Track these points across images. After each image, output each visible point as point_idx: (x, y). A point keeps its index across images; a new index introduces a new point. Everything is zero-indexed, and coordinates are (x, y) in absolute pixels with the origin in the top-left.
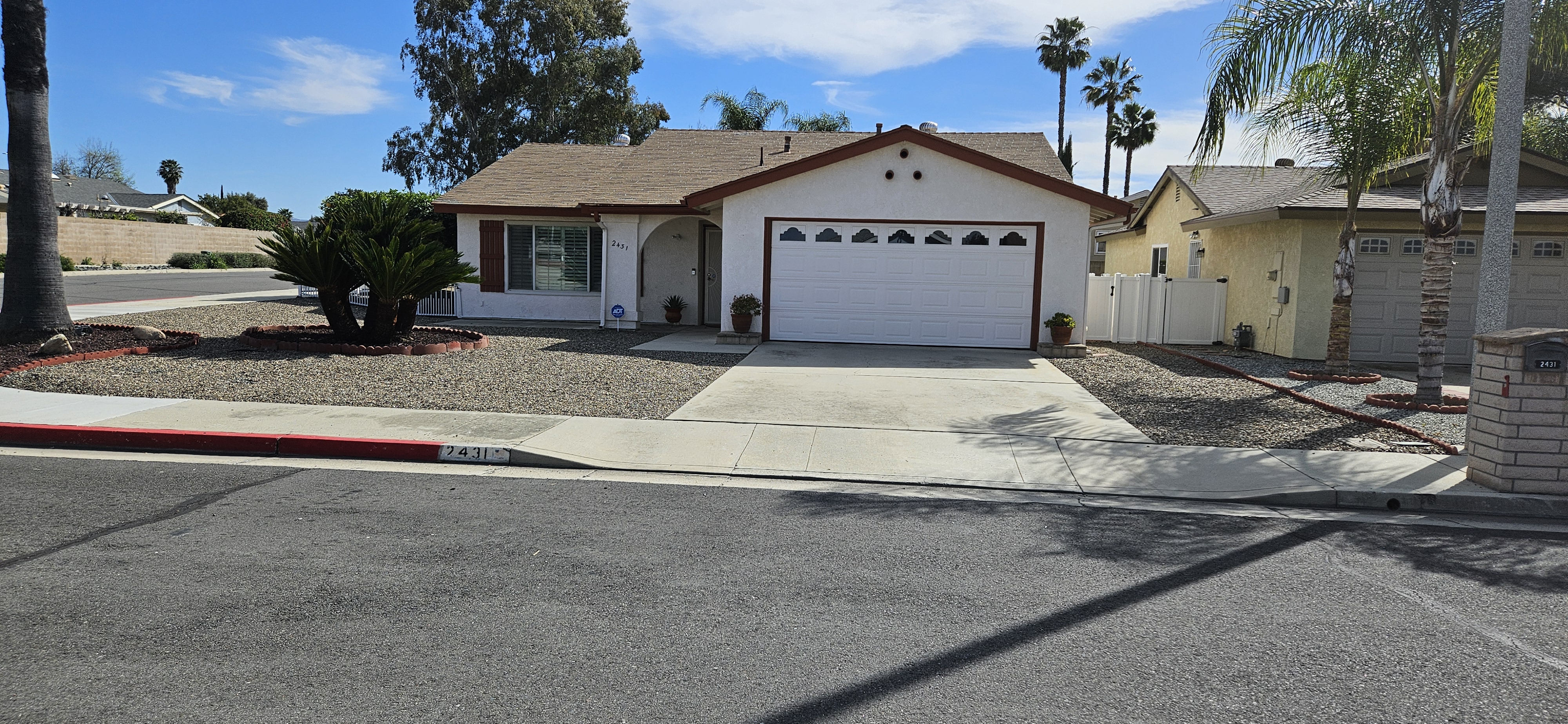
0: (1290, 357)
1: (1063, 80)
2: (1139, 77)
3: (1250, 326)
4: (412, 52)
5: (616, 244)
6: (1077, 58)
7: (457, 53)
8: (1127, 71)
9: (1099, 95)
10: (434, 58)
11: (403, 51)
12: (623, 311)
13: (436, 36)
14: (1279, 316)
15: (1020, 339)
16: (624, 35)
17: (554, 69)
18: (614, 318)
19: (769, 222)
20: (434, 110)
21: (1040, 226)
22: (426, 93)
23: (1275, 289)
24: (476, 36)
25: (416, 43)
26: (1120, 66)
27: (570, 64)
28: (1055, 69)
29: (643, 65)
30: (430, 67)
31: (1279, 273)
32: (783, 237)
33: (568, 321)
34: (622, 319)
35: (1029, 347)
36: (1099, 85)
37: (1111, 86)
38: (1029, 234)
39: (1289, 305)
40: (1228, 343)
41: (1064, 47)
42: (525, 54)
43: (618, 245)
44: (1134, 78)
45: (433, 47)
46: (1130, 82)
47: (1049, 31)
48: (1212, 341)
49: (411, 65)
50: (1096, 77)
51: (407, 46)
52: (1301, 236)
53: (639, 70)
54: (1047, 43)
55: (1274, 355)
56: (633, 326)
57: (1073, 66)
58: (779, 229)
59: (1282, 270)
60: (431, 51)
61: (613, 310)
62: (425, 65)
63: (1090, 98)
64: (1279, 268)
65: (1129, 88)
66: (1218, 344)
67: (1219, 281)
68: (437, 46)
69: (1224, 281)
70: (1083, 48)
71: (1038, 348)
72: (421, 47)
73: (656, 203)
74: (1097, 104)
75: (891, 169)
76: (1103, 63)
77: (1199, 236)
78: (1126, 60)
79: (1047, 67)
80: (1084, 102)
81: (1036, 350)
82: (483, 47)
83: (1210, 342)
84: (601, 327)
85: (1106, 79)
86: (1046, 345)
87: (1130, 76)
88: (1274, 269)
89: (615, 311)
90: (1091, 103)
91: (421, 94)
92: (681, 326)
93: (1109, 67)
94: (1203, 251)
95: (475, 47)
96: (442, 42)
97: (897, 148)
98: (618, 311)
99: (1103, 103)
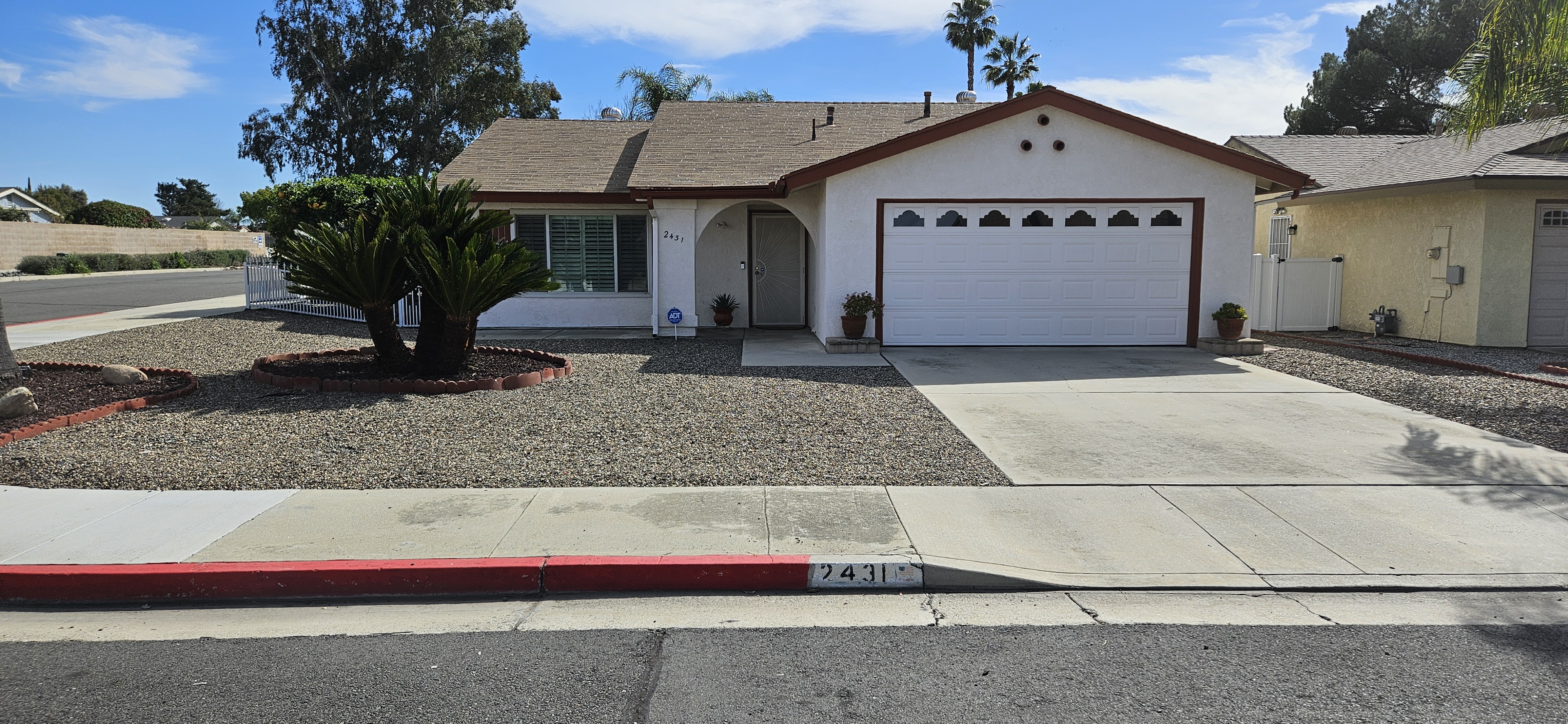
0: (1473, 343)
1: (971, 59)
2: (1036, 56)
3: (1395, 310)
4: (270, 25)
5: (669, 235)
6: (983, 37)
7: (321, 27)
8: (1026, 49)
9: (999, 74)
10: (294, 33)
11: (259, 24)
12: (681, 315)
13: (296, 8)
14: (1446, 298)
15: (1175, 334)
16: (509, 8)
17: (435, 44)
18: (672, 325)
19: (881, 203)
20: (297, 90)
21: (1198, 204)
22: (284, 72)
23: (1439, 269)
24: (343, 9)
25: (275, 16)
26: (1018, 46)
27: (454, 38)
28: (963, 48)
29: (530, 41)
30: (292, 42)
31: (1444, 251)
32: (898, 222)
33: (592, 328)
34: (679, 325)
35: (1185, 343)
36: (998, 64)
37: (1011, 65)
38: (1185, 213)
39: (1465, 285)
40: (1349, 329)
41: (972, 25)
42: (400, 27)
43: (672, 237)
44: (1032, 56)
45: (294, 20)
46: (1029, 61)
47: (955, 8)
48: (1328, 326)
49: (270, 41)
50: (995, 56)
51: (263, 19)
52: (1483, 207)
53: (526, 46)
54: (954, 21)
55: (1440, 342)
56: (693, 333)
57: (981, 43)
58: (892, 212)
59: (1449, 247)
60: (291, 24)
61: (669, 314)
62: (284, 39)
63: (989, 78)
64: (1443, 243)
65: (1028, 68)
66: (1333, 329)
67: (1334, 260)
68: (298, 19)
69: (1339, 260)
70: (990, 27)
71: (1198, 344)
72: (280, 21)
73: (722, 185)
74: (997, 83)
75: (1027, 139)
76: (1002, 43)
77: (1286, 211)
78: (1023, 39)
79: (954, 45)
80: (984, 81)
81: (1195, 347)
82: (352, 21)
83: (1325, 327)
84: (655, 335)
85: (1004, 59)
86: (1209, 341)
87: (1028, 55)
88: (1435, 245)
89: (672, 316)
90: (991, 82)
91: (279, 73)
92: (732, 329)
93: (1008, 46)
94: (1295, 228)
95: (342, 20)
96: (305, 15)
97: (1033, 115)
98: (675, 317)
99: (1003, 82)
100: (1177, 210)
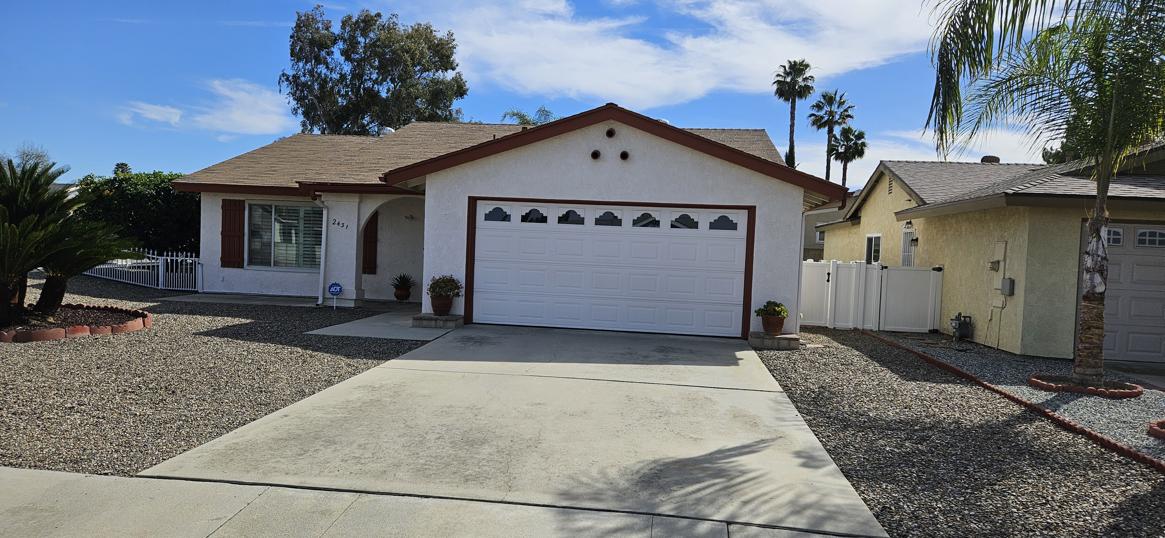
0: (1018, 353)
1: (793, 108)
2: (852, 107)
3: (970, 317)
4: (287, 79)
5: (337, 222)
6: (804, 92)
8: (844, 102)
9: (821, 120)
10: (305, 84)
11: (280, 79)
12: (341, 289)
13: (307, 68)
14: (1003, 308)
15: (731, 327)
16: (453, 69)
18: (332, 296)
19: (473, 202)
20: (304, 124)
21: (751, 210)
22: (300, 111)
23: (997, 281)
24: (338, 68)
25: (290, 73)
26: (838, 99)
27: (407, 89)
28: (787, 99)
29: (468, 93)
30: (302, 91)
31: (1002, 264)
32: (489, 217)
34: (338, 297)
35: (740, 336)
36: (822, 113)
37: (831, 113)
38: (741, 218)
39: (1015, 297)
40: (945, 332)
41: (794, 82)
42: (376, 82)
43: (339, 224)
44: (849, 107)
45: (304, 76)
46: (846, 110)
47: (782, 69)
48: (928, 329)
49: (286, 88)
50: (819, 107)
51: (284, 75)
52: (1027, 224)
53: (465, 96)
54: (780, 79)
55: (998, 349)
56: (352, 305)
57: (801, 97)
58: (483, 209)
59: (1005, 260)
60: (303, 79)
61: (330, 288)
62: (297, 89)
63: (814, 123)
64: (1001, 258)
65: (845, 116)
66: (934, 332)
67: (934, 269)
68: (307, 75)
69: (939, 269)
70: (810, 83)
71: (749, 337)
72: (294, 76)
74: (819, 127)
75: (598, 149)
76: (824, 97)
77: (912, 226)
78: (842, 94)
79: (780, 97)
80: (810, 126)
81: (747, 339)
82: (343, 77)
83: (926, 330)
84: (318, 305)
85: (827, 108)
86: (757, 335)
87: (845, 106)
88: (996, 259)
89: (333, 289)
90: (815, 127)
91: (296, 112)
92: (410, 303)
93: (829, 99)
94: (917, 240)
95: (335, 76)
96: (311, 72)
97: (602, 128)
98: (336, 289)
99: (825, 127)
100: (733, 216)
